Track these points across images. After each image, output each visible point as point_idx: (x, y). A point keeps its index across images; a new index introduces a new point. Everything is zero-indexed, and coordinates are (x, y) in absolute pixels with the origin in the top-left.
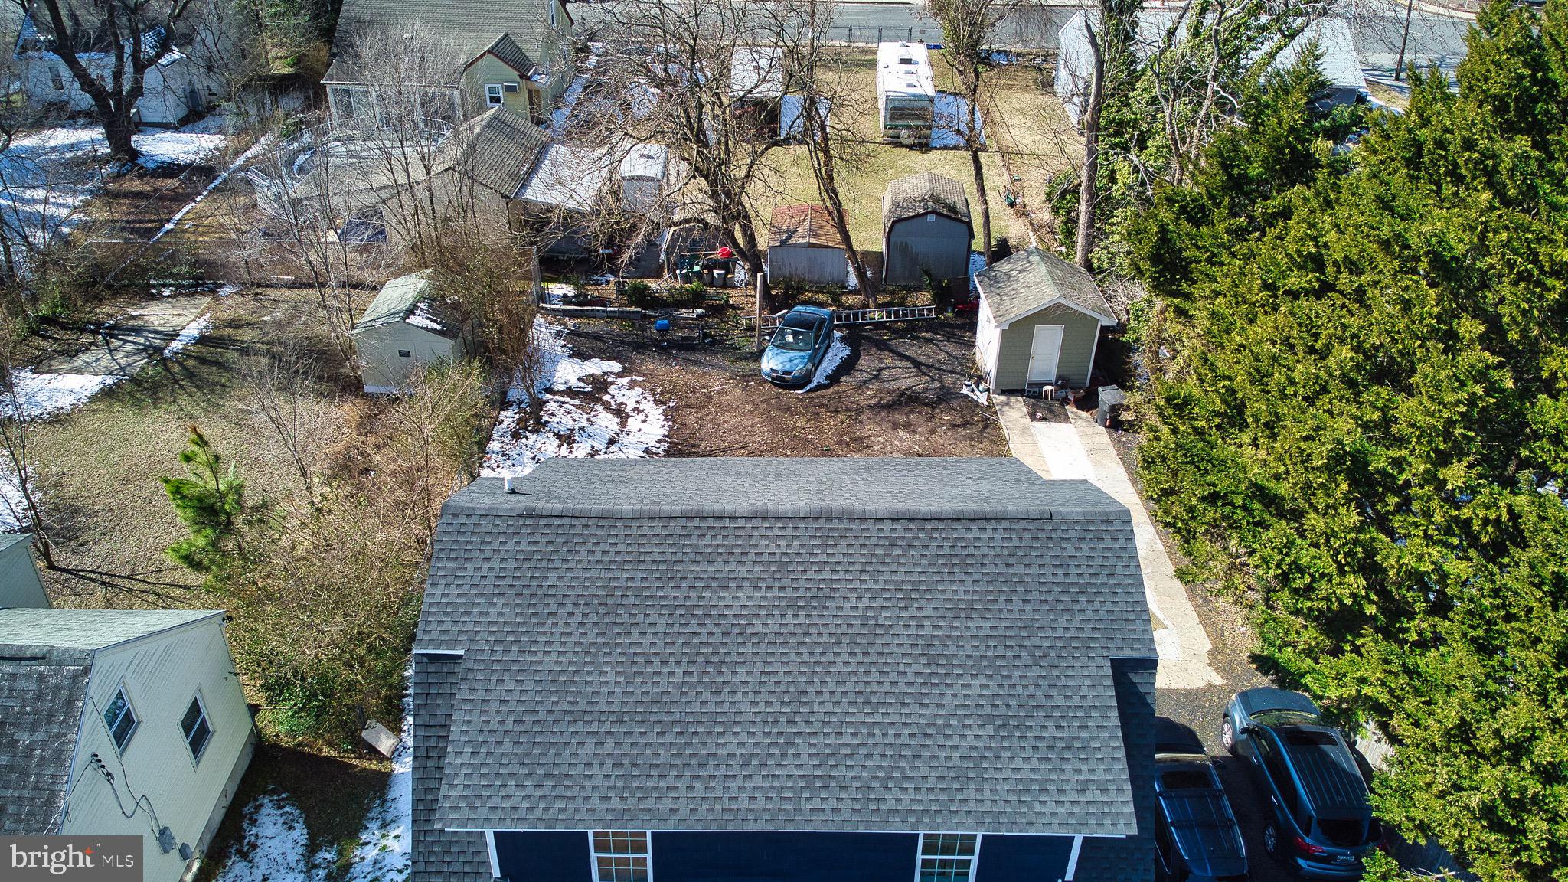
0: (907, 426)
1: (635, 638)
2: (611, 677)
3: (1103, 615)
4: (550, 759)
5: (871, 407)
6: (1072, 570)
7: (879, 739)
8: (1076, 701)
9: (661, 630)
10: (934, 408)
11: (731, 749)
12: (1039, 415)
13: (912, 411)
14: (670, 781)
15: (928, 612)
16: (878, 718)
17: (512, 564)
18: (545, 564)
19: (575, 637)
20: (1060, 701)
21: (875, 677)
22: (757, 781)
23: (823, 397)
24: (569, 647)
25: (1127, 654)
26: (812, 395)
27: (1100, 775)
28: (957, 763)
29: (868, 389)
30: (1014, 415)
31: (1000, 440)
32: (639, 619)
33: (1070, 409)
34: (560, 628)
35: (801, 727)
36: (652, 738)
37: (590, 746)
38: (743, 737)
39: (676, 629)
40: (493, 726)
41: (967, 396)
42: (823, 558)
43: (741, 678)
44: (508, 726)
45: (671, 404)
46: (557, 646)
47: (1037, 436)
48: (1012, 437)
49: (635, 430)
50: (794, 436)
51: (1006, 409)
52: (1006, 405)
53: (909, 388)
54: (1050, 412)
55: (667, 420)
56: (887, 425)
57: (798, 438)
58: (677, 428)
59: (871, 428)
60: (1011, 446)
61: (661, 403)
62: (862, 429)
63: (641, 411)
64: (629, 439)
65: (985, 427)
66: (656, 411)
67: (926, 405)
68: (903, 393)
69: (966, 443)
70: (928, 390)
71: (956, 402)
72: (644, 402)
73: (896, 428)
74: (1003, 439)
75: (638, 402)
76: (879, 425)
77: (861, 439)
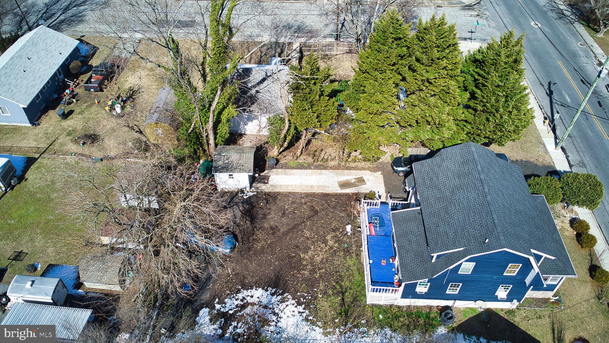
0: (265, 215)
5: (252, 223)
10: (255, 207)
12: (266, 181)
13: (257, 213)
23: (242, 238)
26: (240, 239)
29: (240, 223)
30: (264, 188)
31: (279, 194)
33: (263, 174)
41: (249, 197)
45: (240, 287)
47: (277, 184)
48: (277, 190)
49: (258, 300)
50: (268, 247)
51: (260, 189)
52: (257, 188)
53: (241, 212)
54: (263, 179)
55: (252, 289)
56: (264, 220)
57: (269, 246)
58: (258, 285)
59: (265, 225)
60: (281, 191)
61: (238, 291)
62: (265, 227)
63: (244, 298)
64: (265, 301)
65: (269, 195)
66: (245, 293)
67: (253, 209)
68: (244, 214)
69: (278, 202)
70: (243, 207)
71: (252, 200)
72: (237, 297)
73: (266, 218)
74: (277, 192)
75: (237, 300)
76: (264, 223)
77: (272, 228)
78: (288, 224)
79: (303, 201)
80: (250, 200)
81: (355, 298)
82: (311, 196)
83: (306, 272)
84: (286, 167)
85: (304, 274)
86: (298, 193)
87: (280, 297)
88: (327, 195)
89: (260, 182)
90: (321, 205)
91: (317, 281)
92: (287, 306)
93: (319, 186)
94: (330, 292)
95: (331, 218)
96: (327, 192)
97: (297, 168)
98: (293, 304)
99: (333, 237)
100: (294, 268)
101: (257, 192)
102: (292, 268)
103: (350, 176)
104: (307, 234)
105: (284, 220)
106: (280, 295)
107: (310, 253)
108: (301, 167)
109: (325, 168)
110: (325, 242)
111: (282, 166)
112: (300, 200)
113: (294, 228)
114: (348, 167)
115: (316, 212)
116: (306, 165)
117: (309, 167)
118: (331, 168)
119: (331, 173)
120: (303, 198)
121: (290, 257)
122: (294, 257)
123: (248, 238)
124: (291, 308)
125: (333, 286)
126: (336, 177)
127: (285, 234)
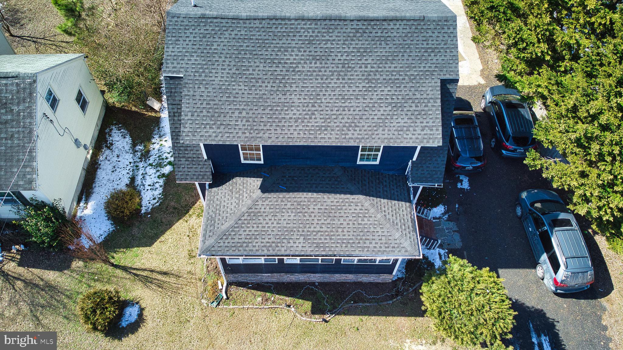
1: (251, 72)
2: (243, 87)
3: (440, 61)
4: (222, 118)
6: (430, 42)
7: (347, 112)
8: (425, 96)
9: (261, 68)
11: (291, 116)
14: (268, 127)
15: (370, 61)
16: (347, 104)
17: (198, 39)
18: (211, 39)
19: (227, 71)
20: (418, 96)
21: (347, 88)
22: (300, 127)
24: (225, 75)
25: (448, 77)
27: (431, 124)
28: (376, 120)
32: (252, 64)
34: (220, 67)
35: (317, 108)
36: (260, 111)
37: (237, 113)
38: (295, 111)
39: (267, 68)
40: (198, 105)
42: (327, 38)
43: (294, 88)
44: (204, 105)
46: (220, 74)
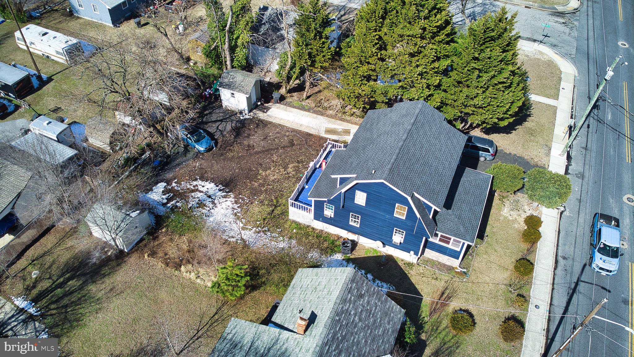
0: (249, 135)
5: (235, 137)
7: (446, 153)
10: (245, 127)
11: (441, 170)
12: (265, 111)
13: (244, 132)
23: (221, 145)
26: (219, 146)
29: (226, 135)
30: (261, 115)
31: (270, 123)
33: (266, 105)
35: (441, 160)
38: (440, 167)
41: (245, 119)
42: (415, 139)
45: (198, 178)
47: (273, 115)
48: (270, 120)
49: (207, 190)
50: (237, 158)
51: (257, 115)
52: (256, 114)
53: (232, 127)
54: (265, 109)
55: (206, 181)
56: (246, 139)
57: (239, 158)
58: (213, 180)
59: (245, 142)
60: (274, 122)
61: (196, 180)
62: (244, 144)
63: (197, 185)
64: (211, 192)
65: (262, 122)
66: (200, 182)
67: (243, 128)
68: (233, 129)
69: (266, 129)
70: (236, 124)
71: (246, 122)
72: (191, 183)
73: (249, 138)
74: (270, 122)
75: (190, 185)
76: (245, 140)
77: (249, 146)
78: (264, 147)
79: (287, 134)
80: (244, 121)
81: (283, 213)
82: (297, 132)
83: (256, 184)
84: (290, 105)
85: (254, 185)
86: (287, 127)
87: (225, 193)
88: (310, 135)
89: (260, 110)
90: (300, 141)
91: (261, 192)
92: (227, 201)
93: (307, 127)
94: (266, 203)
95: (302, 153)
96: (311, 133)
97: (299, 108)
98: (232, 202)
99: (294, 167)
100: (249, 178)
101: (253, 117)
102: (247, 177)
103: (339, 126)
104: (275, 158)
105: (262, 143)
106: (226, 192)
107: (268, 172)
108: (302, 108)
109: (322, 114)
110: (285, 168)
111: (287, 103)
112: (286, 132)
113: (267, 151)
114: (343, 119)
115: (293, 145)
116: (306, 108)
117: (308, 110)
118: (327, 116)
119: (325, 120)
120: (289, 131)
121: (250, 170)
122: (253, 171)
123: (225, 148)
124: (229, 203)
125: (272, 199)
126: (327, 123)
127: (257, 153)
